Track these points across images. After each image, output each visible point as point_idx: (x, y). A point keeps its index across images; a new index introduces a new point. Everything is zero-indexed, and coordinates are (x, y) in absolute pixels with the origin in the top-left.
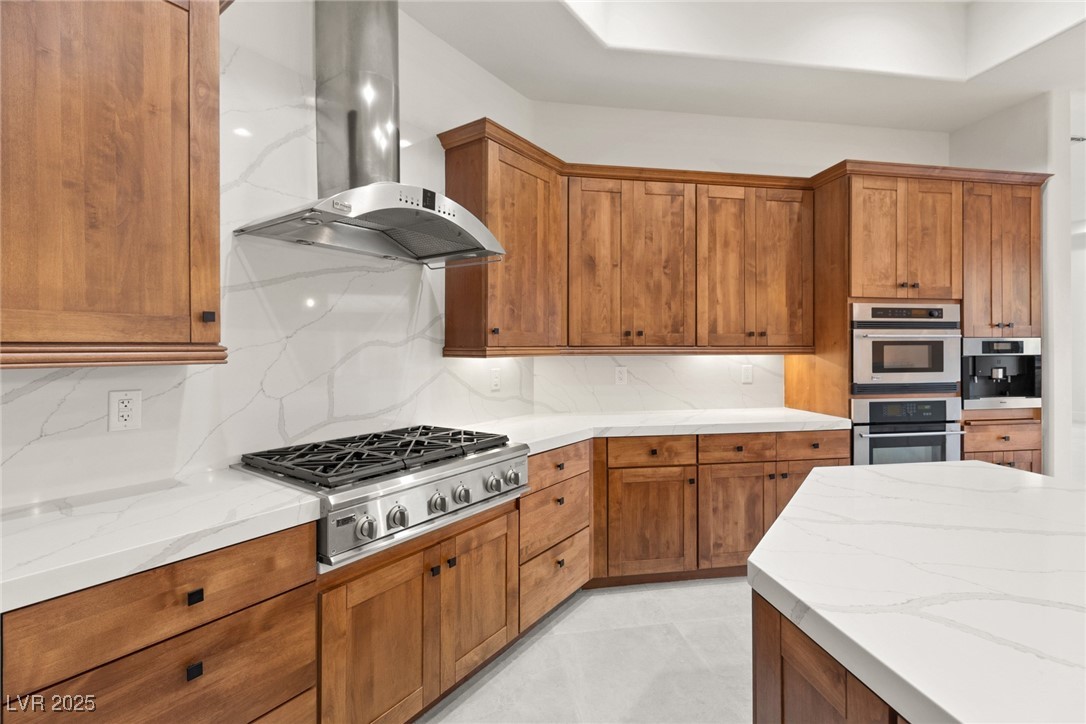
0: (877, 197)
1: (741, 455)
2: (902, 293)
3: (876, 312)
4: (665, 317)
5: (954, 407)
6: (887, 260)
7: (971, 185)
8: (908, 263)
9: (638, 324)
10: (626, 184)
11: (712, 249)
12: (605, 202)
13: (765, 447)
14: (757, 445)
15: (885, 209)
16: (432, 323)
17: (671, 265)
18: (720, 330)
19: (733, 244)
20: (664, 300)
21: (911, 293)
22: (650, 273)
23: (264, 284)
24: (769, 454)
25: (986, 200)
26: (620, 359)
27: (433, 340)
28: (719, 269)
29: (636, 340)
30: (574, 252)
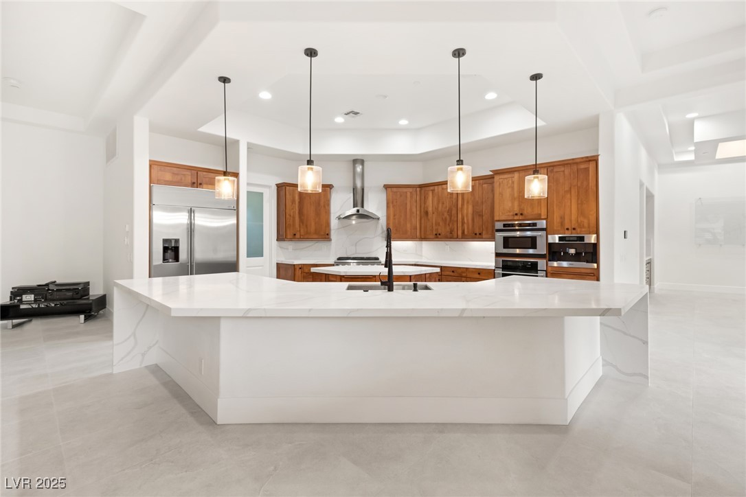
0: (505, 181)
1: (455, 274)
2: (516, 218)
3: (505, 225)
4: (448, 229)
5: (542, 263)
6: (510, 205)
7: (552, 168)
8: (519, 205)
9: (440, 232)
10: (436, 187)
11: (463, 205)
12: (430, 193)
13: (463, 272)
14: (460, 271)
15: (509, 185)
16: (383, 232)
17: (450, 211)
18: (466, 233)
19: (470, 202)
20: (447, 223)
21: (521, 217)
22: (443, 215)
23: (343, 227)
24: (464, 275)
25: (562, 173)
26: (447, 242)
27: (382, 237)
28: (465, 211)
29: (439, 236)
30: (422, 210)
